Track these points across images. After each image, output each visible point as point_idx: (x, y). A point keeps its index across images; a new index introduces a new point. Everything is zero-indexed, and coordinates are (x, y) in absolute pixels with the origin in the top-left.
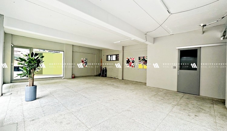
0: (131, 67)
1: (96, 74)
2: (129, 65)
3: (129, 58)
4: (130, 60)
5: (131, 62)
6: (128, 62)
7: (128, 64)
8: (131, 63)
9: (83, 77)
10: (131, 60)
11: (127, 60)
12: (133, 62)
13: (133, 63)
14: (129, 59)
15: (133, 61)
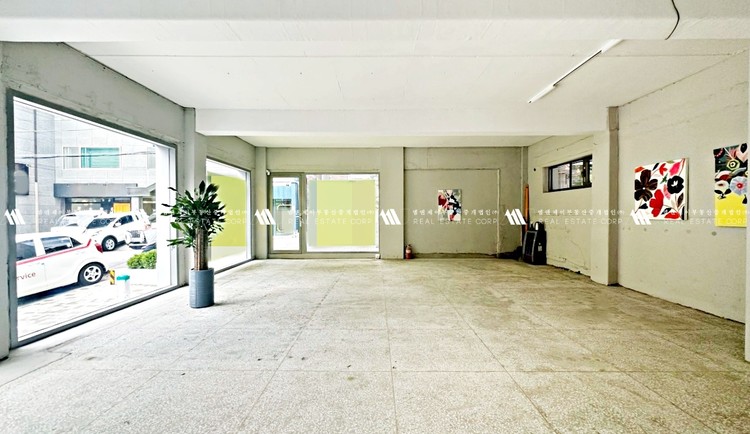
0: (661, 217)
1: (501, 247)
2: (650, 209)
3: (650, 167)
4: (655, 175)
5: (661, 186)
6: (644, 186)
7: (642, 202)
8: (659, 193)
9: (445, 256)
10: (660, 178)
11: (638, 176)
12: (672, 190)
13: (675, 197)
14: (646, 174)
15: (671, 182)
